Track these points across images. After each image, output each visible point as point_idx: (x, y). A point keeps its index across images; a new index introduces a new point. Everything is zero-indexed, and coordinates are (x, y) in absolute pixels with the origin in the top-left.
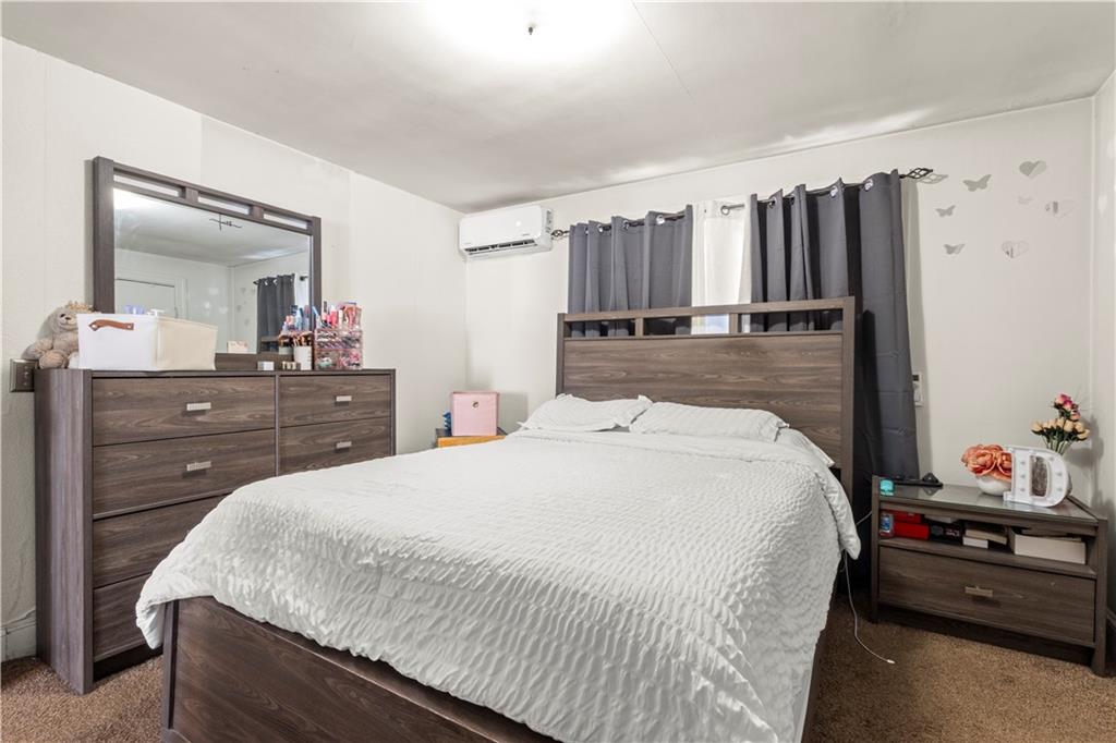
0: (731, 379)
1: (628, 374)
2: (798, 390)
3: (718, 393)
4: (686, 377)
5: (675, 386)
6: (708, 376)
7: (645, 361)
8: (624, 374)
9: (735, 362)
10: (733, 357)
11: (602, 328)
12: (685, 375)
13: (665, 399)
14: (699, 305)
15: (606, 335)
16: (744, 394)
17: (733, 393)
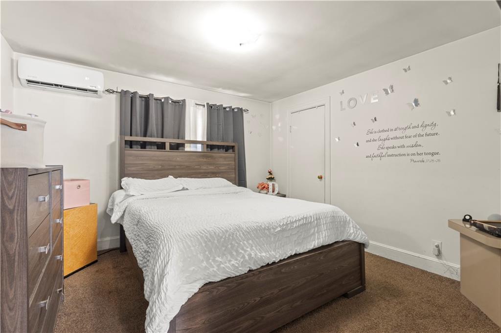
0: (205, 168)
1: (162, 166)
2: (224, 171)
3: (200, 173)
4: (188, 167)
5: (184, 171)
6: (196, 167)
7: (170, 161)
8: (160, 167)
9: (205, 162)
10: (205, 160)
11: (144, 145)
12: (187, 167)
13: (180, 177)
14: (189, 139)
15: (145, 148)
16: (208, 173)
17: (205, 173)
